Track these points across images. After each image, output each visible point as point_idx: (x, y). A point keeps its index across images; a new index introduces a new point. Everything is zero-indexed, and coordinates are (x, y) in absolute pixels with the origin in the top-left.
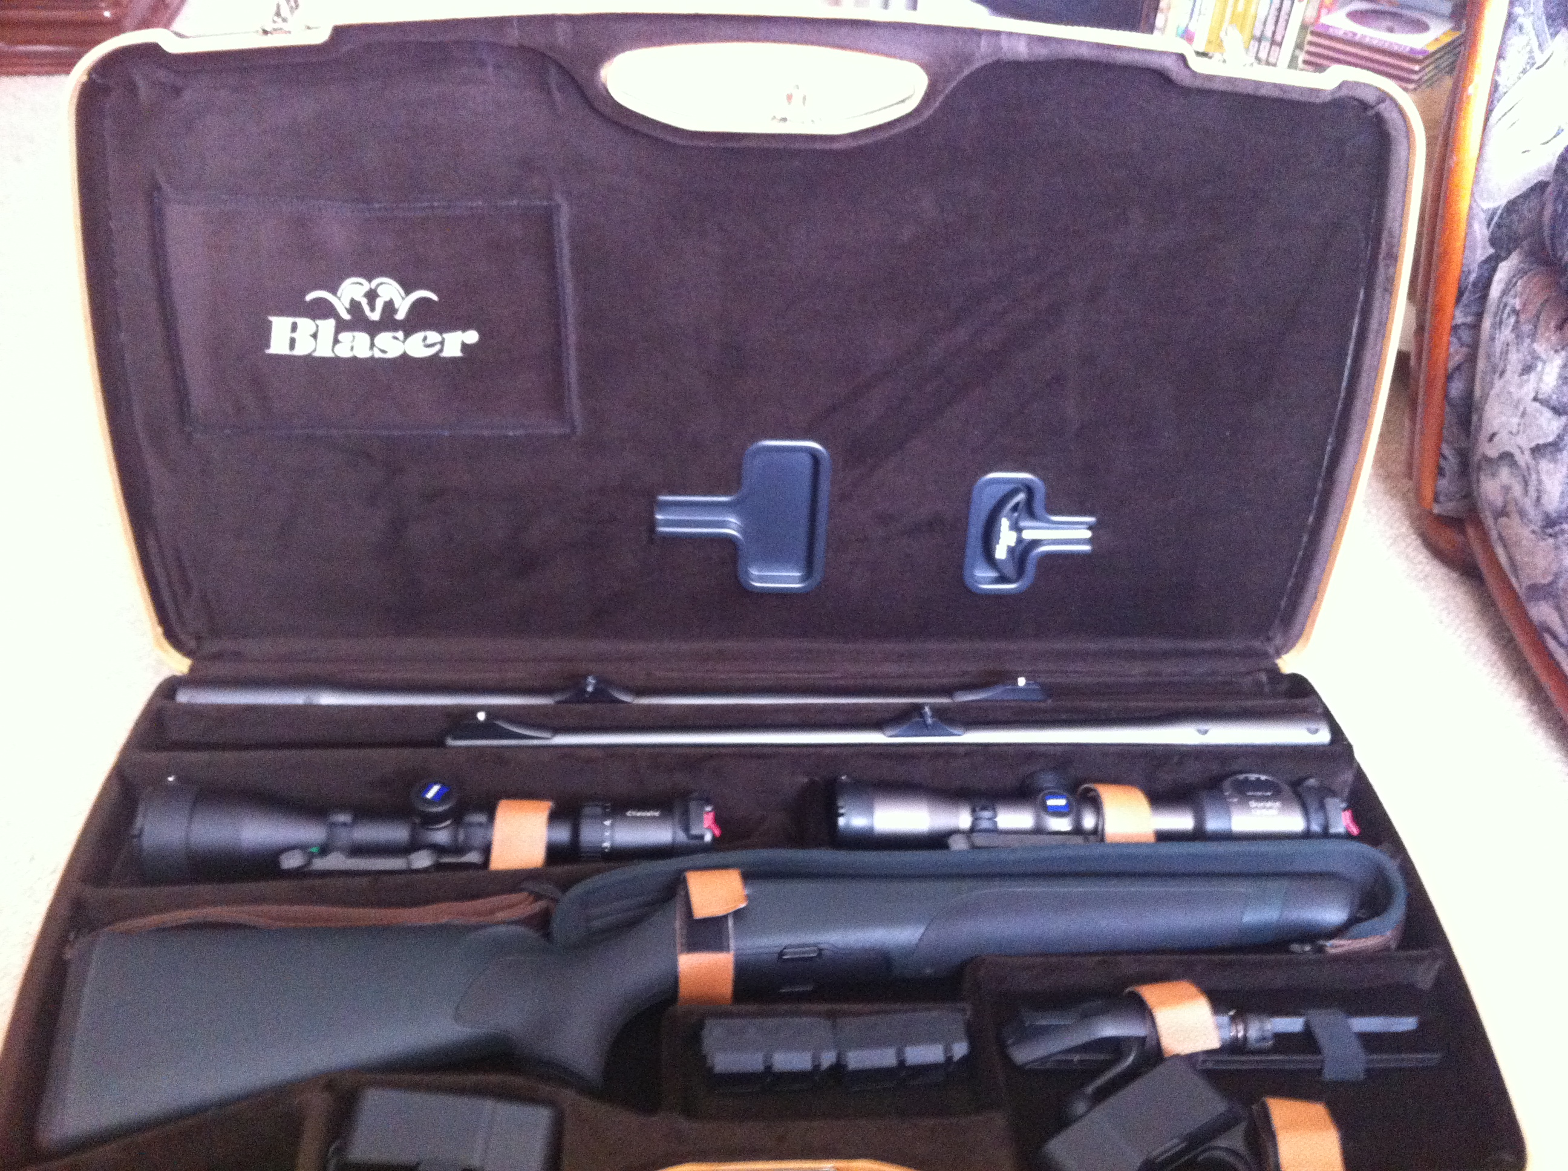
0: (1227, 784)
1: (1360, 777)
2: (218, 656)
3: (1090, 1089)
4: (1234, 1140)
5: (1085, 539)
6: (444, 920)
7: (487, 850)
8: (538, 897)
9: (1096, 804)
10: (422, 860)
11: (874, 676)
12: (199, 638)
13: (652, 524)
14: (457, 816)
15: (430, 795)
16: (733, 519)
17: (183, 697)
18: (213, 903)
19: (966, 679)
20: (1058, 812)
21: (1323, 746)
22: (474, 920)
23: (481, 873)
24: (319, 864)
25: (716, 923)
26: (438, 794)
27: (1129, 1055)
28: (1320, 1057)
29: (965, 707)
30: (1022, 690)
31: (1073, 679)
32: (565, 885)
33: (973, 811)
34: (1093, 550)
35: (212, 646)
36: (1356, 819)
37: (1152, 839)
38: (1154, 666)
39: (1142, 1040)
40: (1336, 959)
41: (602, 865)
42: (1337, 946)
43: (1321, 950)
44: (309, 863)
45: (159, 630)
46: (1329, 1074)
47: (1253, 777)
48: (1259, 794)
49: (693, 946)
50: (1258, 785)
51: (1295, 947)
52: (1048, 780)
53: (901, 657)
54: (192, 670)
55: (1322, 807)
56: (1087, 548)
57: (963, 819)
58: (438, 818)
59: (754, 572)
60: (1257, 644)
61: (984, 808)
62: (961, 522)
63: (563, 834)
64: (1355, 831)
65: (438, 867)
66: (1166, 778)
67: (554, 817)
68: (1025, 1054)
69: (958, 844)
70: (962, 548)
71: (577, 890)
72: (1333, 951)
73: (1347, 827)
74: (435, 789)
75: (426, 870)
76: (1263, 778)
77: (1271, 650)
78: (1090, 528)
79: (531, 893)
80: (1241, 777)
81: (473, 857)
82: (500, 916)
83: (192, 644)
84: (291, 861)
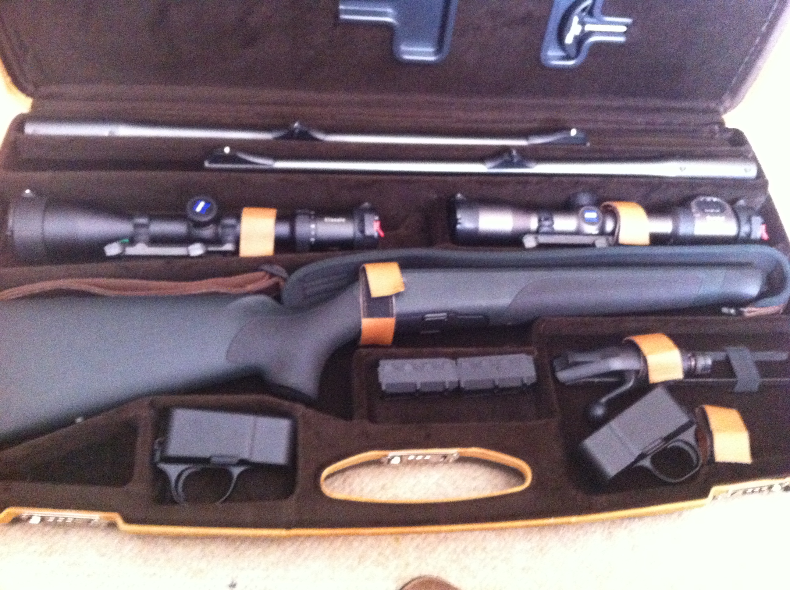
0: (693, 203)
1: (769, 199)
2: (50, 97)
3: (604, 400)
4: (689, 436)
5: (621, 33)
7: (237, 242)
8: (272, 275)
9: (614, 215)
10: (196, 250)
11: (476, 121)
12: (36, 85)
13: (337, 13)
14: (216, 221)
15: (199, 208)
16: (389, 10)
17: (30, 129)
18: (66, 277)
19: (536, 125)
20: (591, 222)
21: (751, 179)
22: (233, 291)
23: (235, 258)
24: (131, 251)
25: (385, 300)
26: (203, 209)
27: (630, 381)
28: (735, 380)
29: (535, 148)
30: (574, 138)
32: (291, 269)
33: (540, 221)
34: (626, 41)
35: (44, 90)
36: (768, 231)
39: (637, 372)
40: (751, 319)
42: (749, 311)
43: (740, 314)
44: (124, 250)
45: (9, 79)
46: (738, 388)
47: (709, 199)
48: (712, 211)
49: (370, 315)
50: (711, 205)
51: (725, 310)
52: (584, 199)
53: (494, 108)
54: (34, 107)
55: (749, 221)
56: (622, 39)
57: (533, 223)
58: (205, 225)
59: (404, 48)
60: (713, 105)
61: (546, 219)
62: (544, 20)
63: (285, 229)
64: (765, 236)
65: (208, 253)
66: (656, 197)
67: (279, 219)
69: (529, 242)
70: (542, 38)
71: (299, 273)
72: (747, 315)
73: (762, 234)
74: (202, 205)
75: (200, 257)
76: (715, 199)
77: (721, 110)
78: (627, 25)
79: (267, 272)
80: (702, 199)
81: (228, 247)
82: (249, 288)
83: (31, 88)
84: (112, 250)
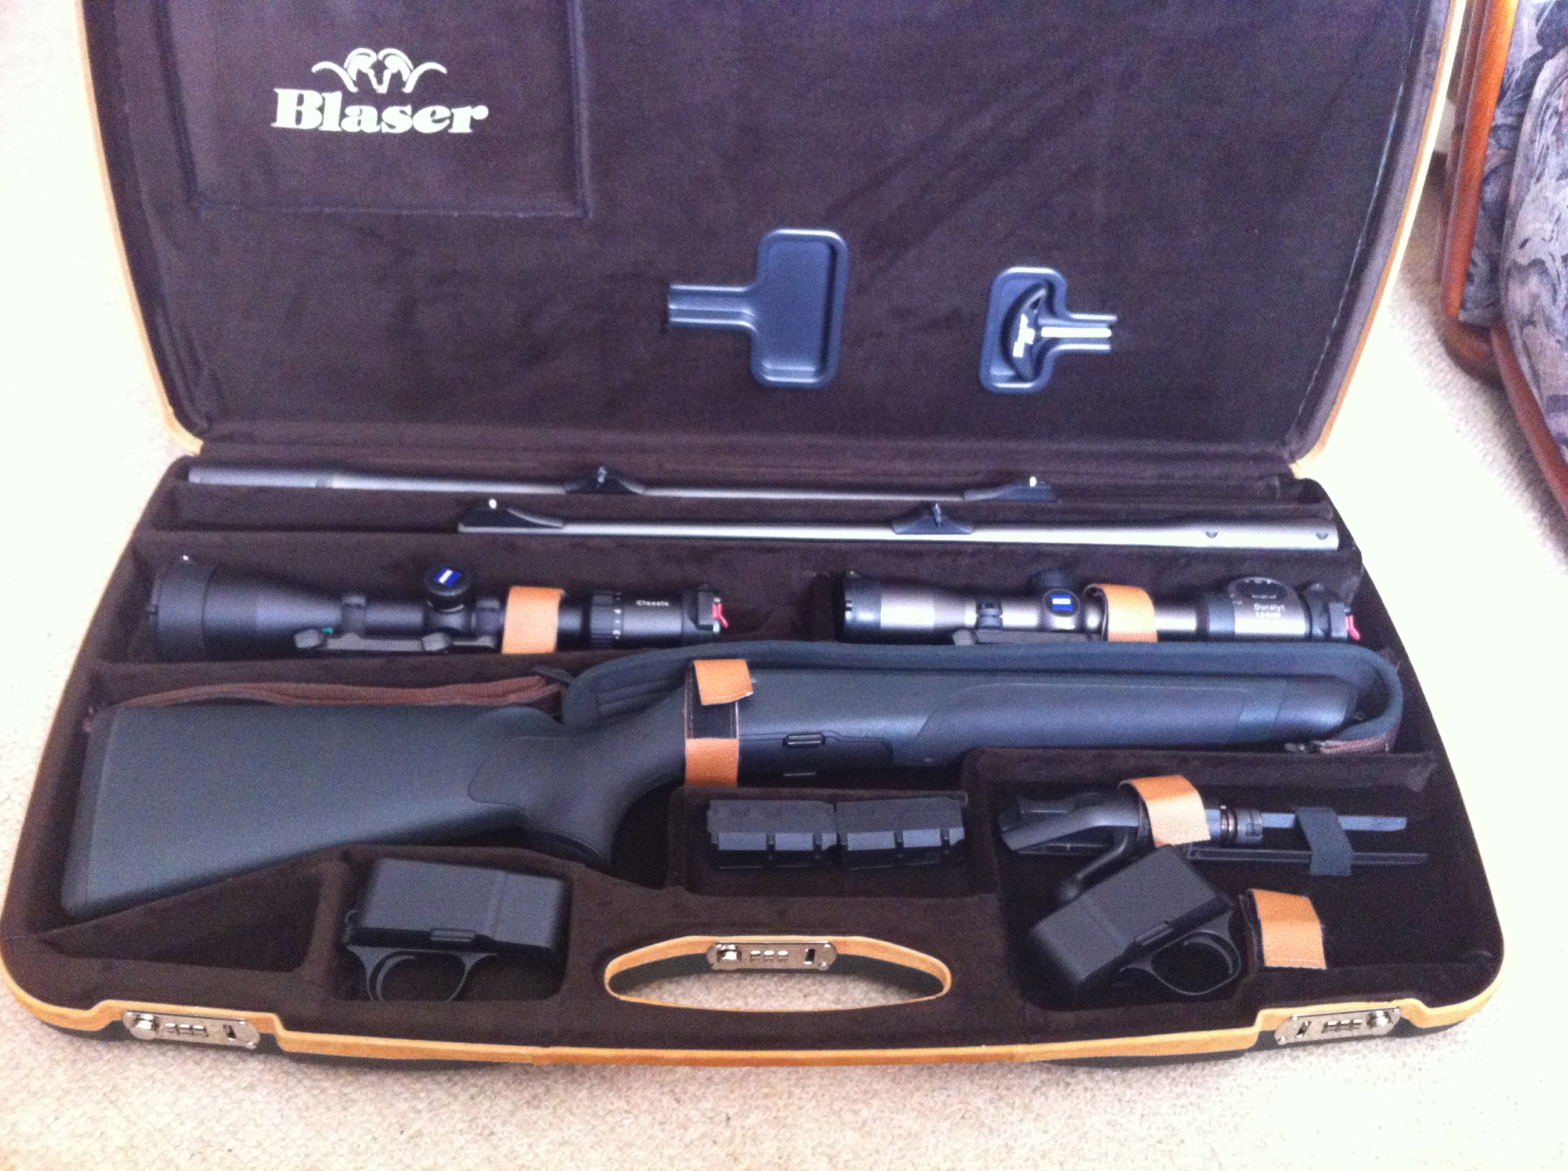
0: (1232, 587)
1: (1367, 583)
2: (229, 438)
3: (1080, 876)
4: (1220, 928)
5: (1104, 339)
6: (458, 701)
7: (499, 635)
8: (549, 681)
9: (1101, 604)
10: (436, 643)
11: (885, 473)
12: (210, 419)
13: (665, 313)
14: (469, 601)
15: (443, 579)
16: (747, 311)
17: (196, 478)
18: (231, 680)
19: (979, 478)
20: (1062, 611)
21: (1333, 551)
22: (486, 702)
23: (491, 657)
24: (334, 644)
25: (723, 710)
26: (448, 581)
27: (1121, 843)
28: (1309, 852)
29: (975, 506)
30: (1034, 490)
31: (1085, 481)
32: (576, 671)
33: (979, 608)
34: (1112, 349)
35: (223, 428)
36: (1358, 624)
37: (1155, 639)
38: (1167, 469)
39: (1134, 831)
40: (1330, 760)
41: (611, 651)
42: (1331, 747)
43: (1316, 750)
44: (323, 643)
45: (170, 410)
46: (1314, 870)
47: (1258, 580)
48: (1264, 597)
49: (700, 731)
50: (1264, 588)
51: (1290, 746)
52: (1055, 579)
53: (912, 455)
54: (203, 450)
55: (1326, 610)
56: (1106, 347)
57: (968, 616)
58: (450, 603)
59: (768, 366)
60: (1271, 449)
61: (990, 606)
62: (979, 320)
63: (573, 622)
64: (1356, 635)
65: (452, 650)
66: (1171, 581)
67: (565, 605)
68: (1019, 841)
69: (963, 640)
70: (979, 346)
71: (588, 675)
72: (1328, 751)
73: (1349, 632)
74: (448, 574)
75: (440, 653)
76: (1269, 581)
77: (1286, 456)
78: (1111, 326)
79: (542, 676)
80: (1247, 580)
81: (486, 641)
82: (512, 698)
83: (205, 424)
84: (307, 641)
